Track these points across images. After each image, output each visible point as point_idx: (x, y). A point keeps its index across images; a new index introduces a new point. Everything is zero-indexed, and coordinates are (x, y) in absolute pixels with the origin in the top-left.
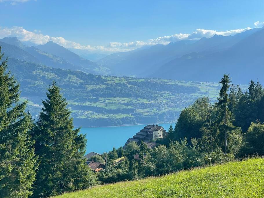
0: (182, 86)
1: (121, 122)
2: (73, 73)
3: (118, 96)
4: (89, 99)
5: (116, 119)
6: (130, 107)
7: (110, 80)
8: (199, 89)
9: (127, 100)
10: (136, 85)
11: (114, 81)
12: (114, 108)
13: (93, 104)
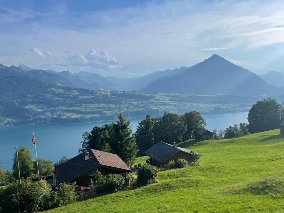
0: (144, 96)
1: (89, 120)
2: (75, 89)
3: (96, 103)
4: (75, 105)
5: (85, 118)
6: (100, 110)
7: (99, 93)
8: (154, 97)
9: (101, 105)
10: (115, 96)
11: (101, 93)
12: (89, 110)
13: (76, 109)
